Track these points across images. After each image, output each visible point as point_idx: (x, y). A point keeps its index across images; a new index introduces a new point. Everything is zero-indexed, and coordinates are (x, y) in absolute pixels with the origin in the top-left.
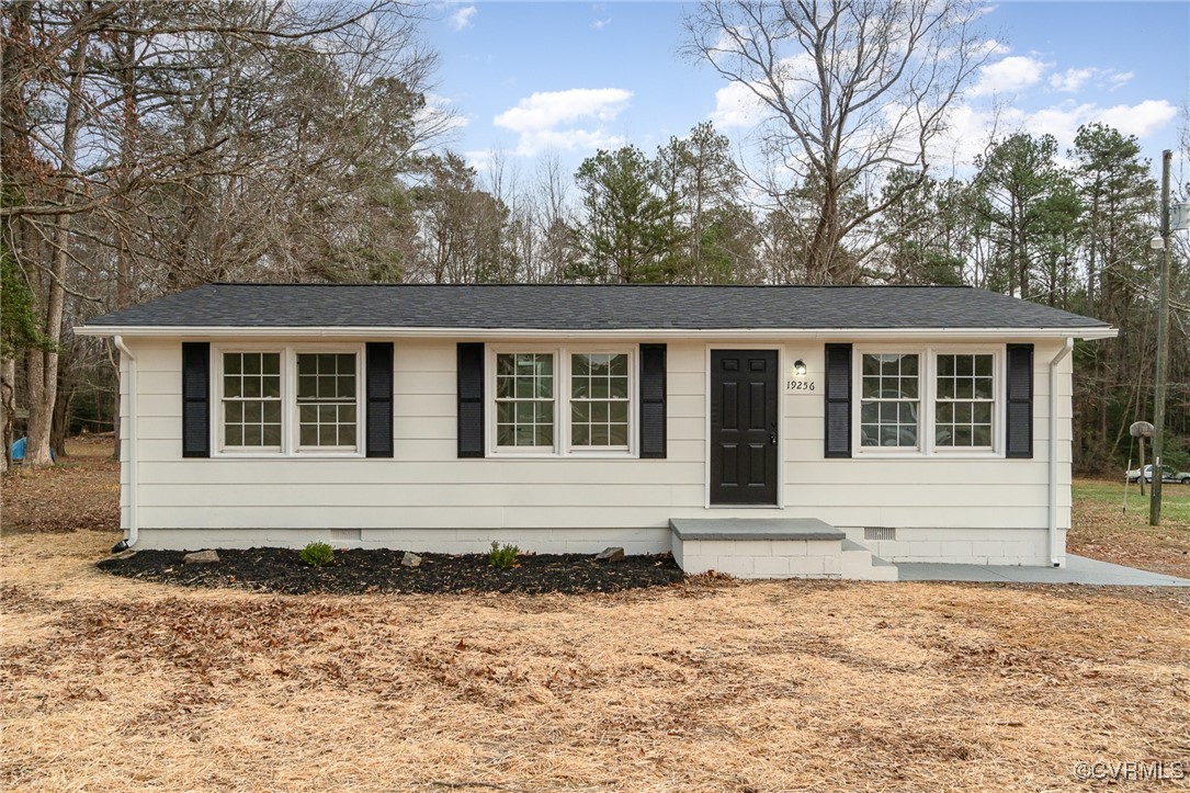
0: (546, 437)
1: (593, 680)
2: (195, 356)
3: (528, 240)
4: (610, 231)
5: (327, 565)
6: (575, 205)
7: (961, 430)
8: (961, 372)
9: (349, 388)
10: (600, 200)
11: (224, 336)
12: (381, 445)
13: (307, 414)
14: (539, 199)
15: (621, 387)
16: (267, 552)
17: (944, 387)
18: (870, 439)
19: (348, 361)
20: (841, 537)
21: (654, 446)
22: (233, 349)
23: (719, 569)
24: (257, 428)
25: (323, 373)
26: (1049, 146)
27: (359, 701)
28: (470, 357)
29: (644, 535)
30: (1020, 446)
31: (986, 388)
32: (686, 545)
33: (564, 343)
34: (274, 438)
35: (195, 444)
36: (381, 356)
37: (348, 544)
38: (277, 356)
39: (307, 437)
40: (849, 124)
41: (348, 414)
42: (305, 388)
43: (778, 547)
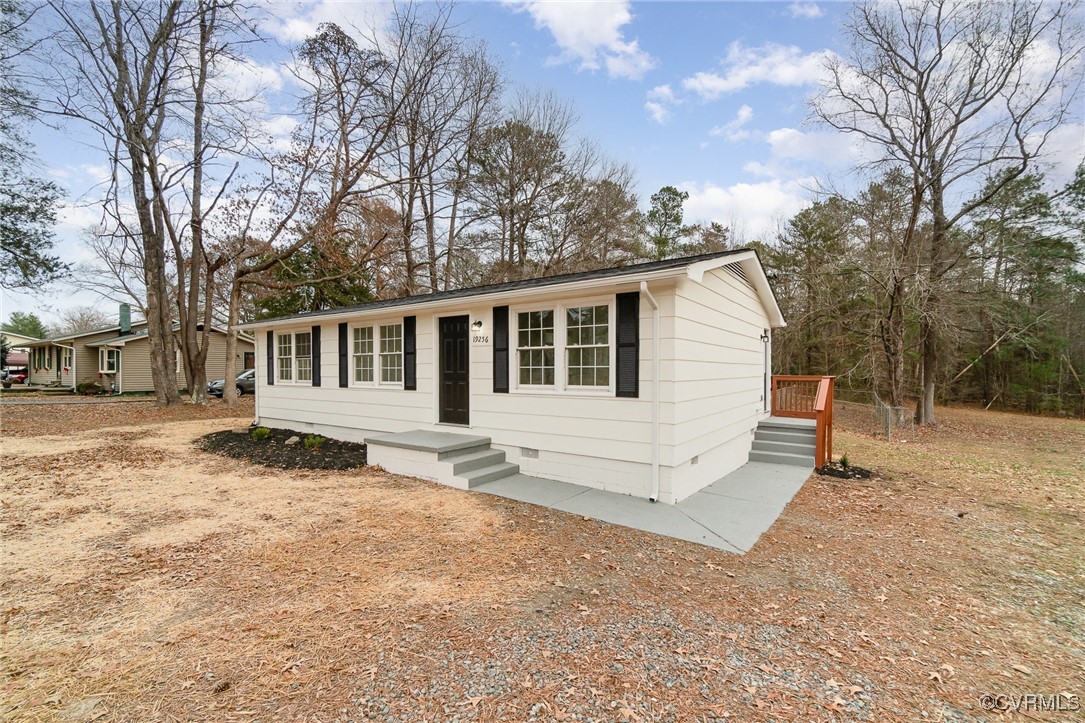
7: (587, 371)
8: (584, 325)
12: (317, 380)
13: (300, 364)
17: (572, 336)
18: (524, 379)
21: (410, 382)
22: (279, 333)
25: (303, 343)
30: (628, 385)
31: (603, 335)
32: (369, 446)
33: (376, 320)
35: (271, 379)
39: (300, 376)
42: (299, 351)
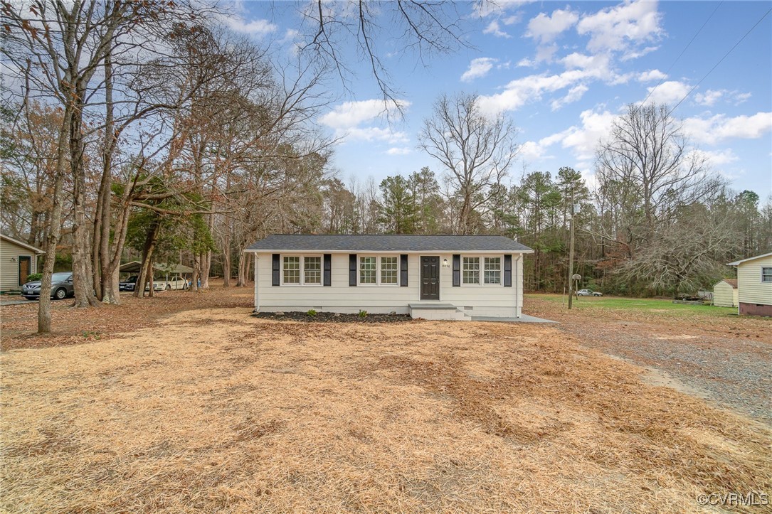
0: (374, 280)
1: (388, 338)
2: (276, 257)
3: (363, 209)
4: (392, 206)
5: (315, 316)
6: (379, 195)
7: (492, 278)
8: (491, 262)
9: (318, 267)
10: (388, 195)
11: (284, 252)
12: (328, 283)
13: (307, 274)
14: (367, 194)
15: (395, 267)
16: (297, 312)
17: (486, 266)
18: (465, 281)
19: (318, 259)
20: (455, 308)
21: (404, 283)
22: (286, 256)
23: (422, 318)
24: (293, 278)
25: (311, 262)
26: (548, 175)
27: (335, 342)
28: (353, 258)
29: (402, 308)
30: (508, 283)
31: (498, 267)
32: (413, 311)
33: (379, 254)
34: (298, 280)
35: (276, 283)
36: (328, 258)
37: (318, 310)
38: (298, 258)
39: (307, 281)
40: (474, 173)
41: (319, 274)
42: (307, 266)
43: (438, 311)
